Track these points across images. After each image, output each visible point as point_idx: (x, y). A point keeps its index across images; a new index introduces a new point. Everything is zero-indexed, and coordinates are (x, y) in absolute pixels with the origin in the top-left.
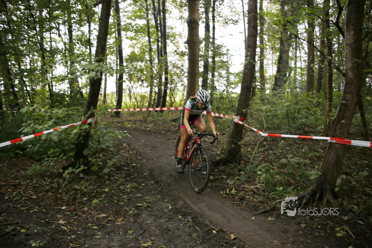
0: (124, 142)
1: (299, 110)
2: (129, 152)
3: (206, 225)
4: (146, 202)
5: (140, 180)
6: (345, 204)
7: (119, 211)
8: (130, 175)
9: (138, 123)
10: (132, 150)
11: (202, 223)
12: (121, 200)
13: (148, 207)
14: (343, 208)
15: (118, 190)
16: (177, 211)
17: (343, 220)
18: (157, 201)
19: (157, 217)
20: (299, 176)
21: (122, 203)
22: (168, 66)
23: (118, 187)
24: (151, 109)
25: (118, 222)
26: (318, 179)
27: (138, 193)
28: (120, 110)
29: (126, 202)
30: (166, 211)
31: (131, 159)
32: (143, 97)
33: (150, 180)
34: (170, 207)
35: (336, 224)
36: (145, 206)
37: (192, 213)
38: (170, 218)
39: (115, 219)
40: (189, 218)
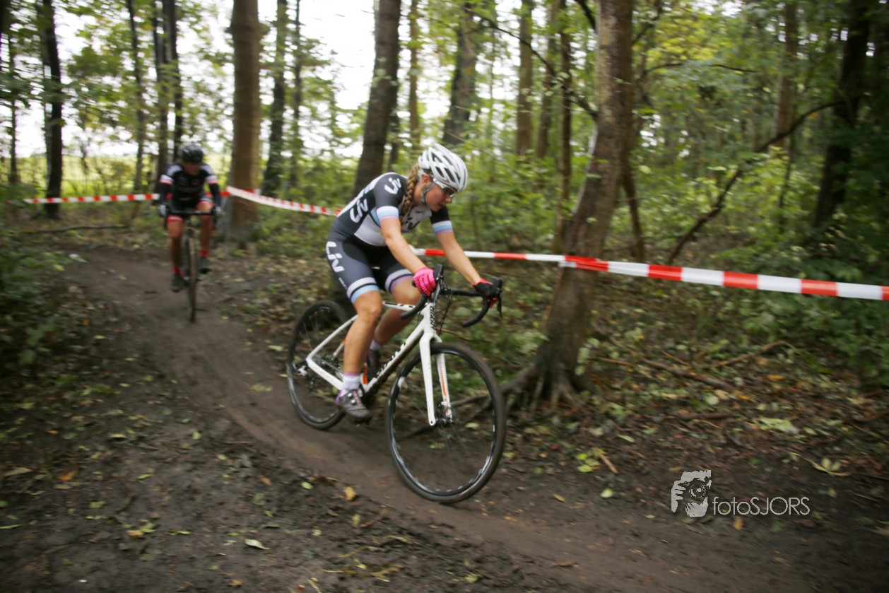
0: (72, 282)
1: (499, 197)
2: (85, 306)
3: (286, 473)
4: (134, 428)
5: (116, 376)
6: (597, 402)
7: (65, 456)
8: (89, 364)
9: (108, 235)
10: (94, 301)
11: (278, 467)
12: (67, 427)
13: (141, 439)
14: (593, 411)
15: (57, 405)
16: (212, 445)
17: (592, 436)
18: (162, 424)
19: (164, 463)
20: (498, 346)
21: (70, 436)
22: (181, 89)
23: (59, 395)
24: (140, 197)
25: (61, 483)
26: (539, 351)
27: (113, 408)
28: (57, 200)
29: (80, 432)
30: (185, 445)
31: (90, 324)
32: (119, 168)
33: (143, 374)
34: (197, 436)
35: (579, 445)
36: (133, 438)
37: (250, 446)
38: (195, 463)
39: (54, 478)
40: (245, 459)
